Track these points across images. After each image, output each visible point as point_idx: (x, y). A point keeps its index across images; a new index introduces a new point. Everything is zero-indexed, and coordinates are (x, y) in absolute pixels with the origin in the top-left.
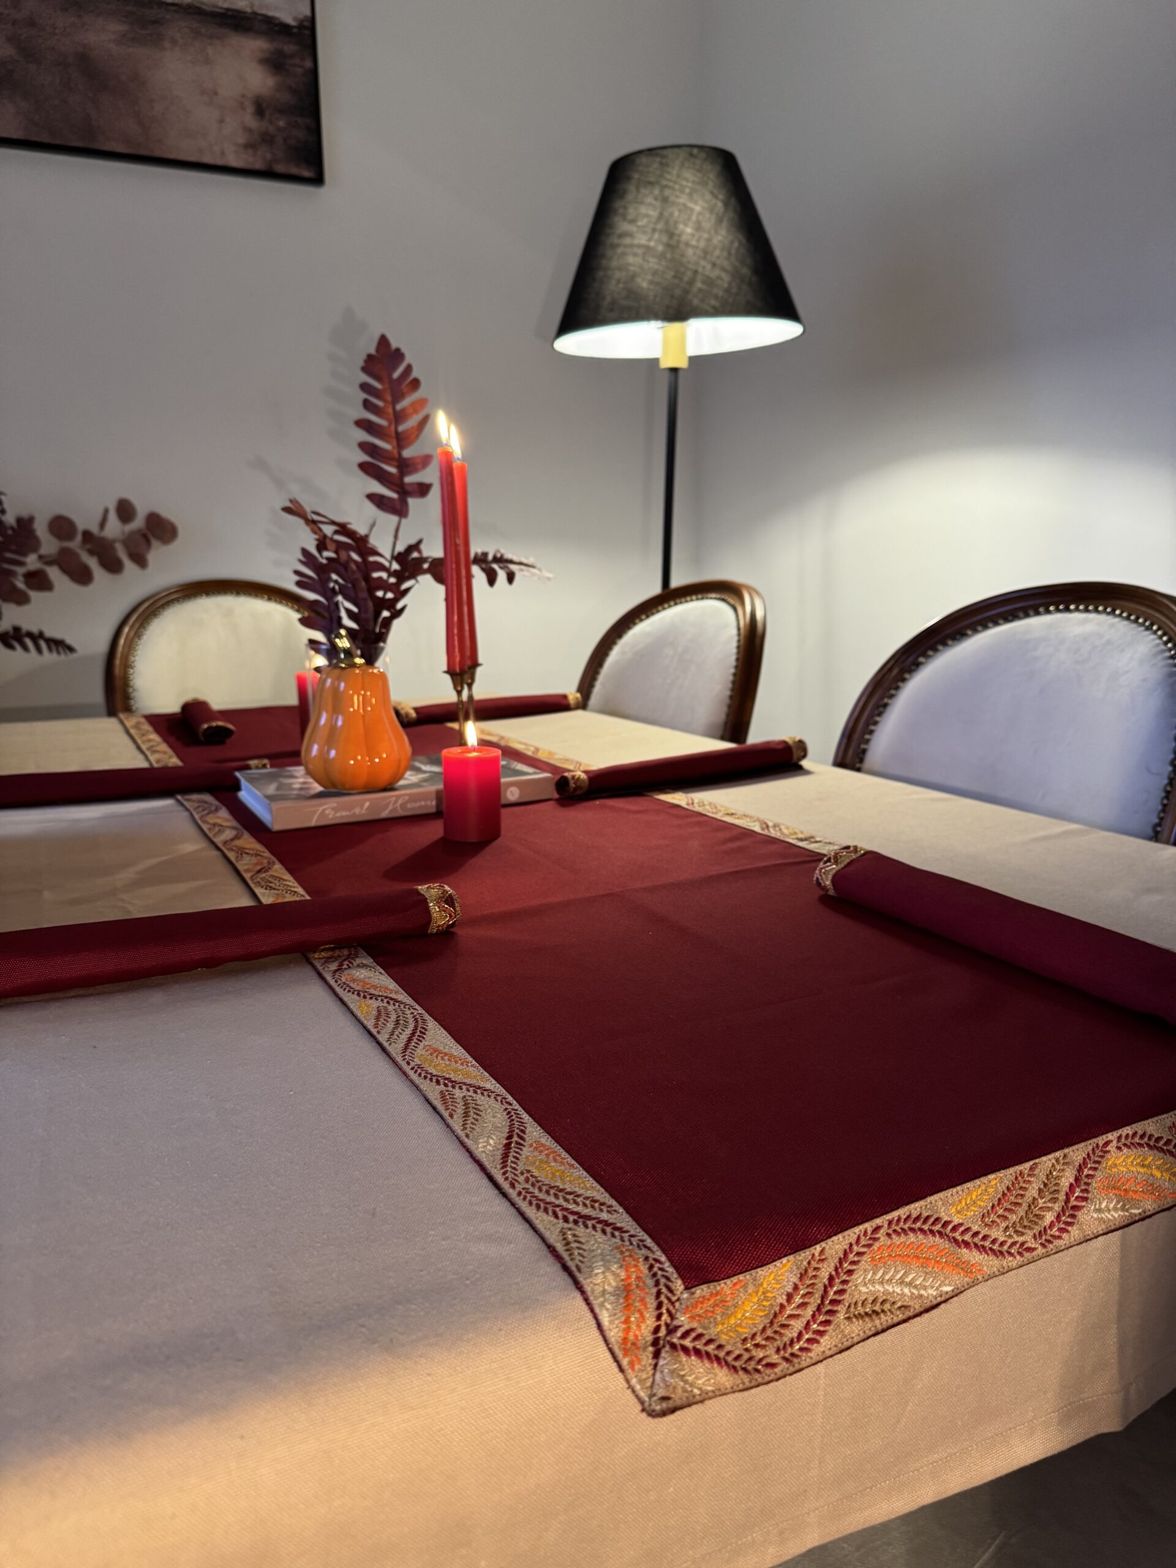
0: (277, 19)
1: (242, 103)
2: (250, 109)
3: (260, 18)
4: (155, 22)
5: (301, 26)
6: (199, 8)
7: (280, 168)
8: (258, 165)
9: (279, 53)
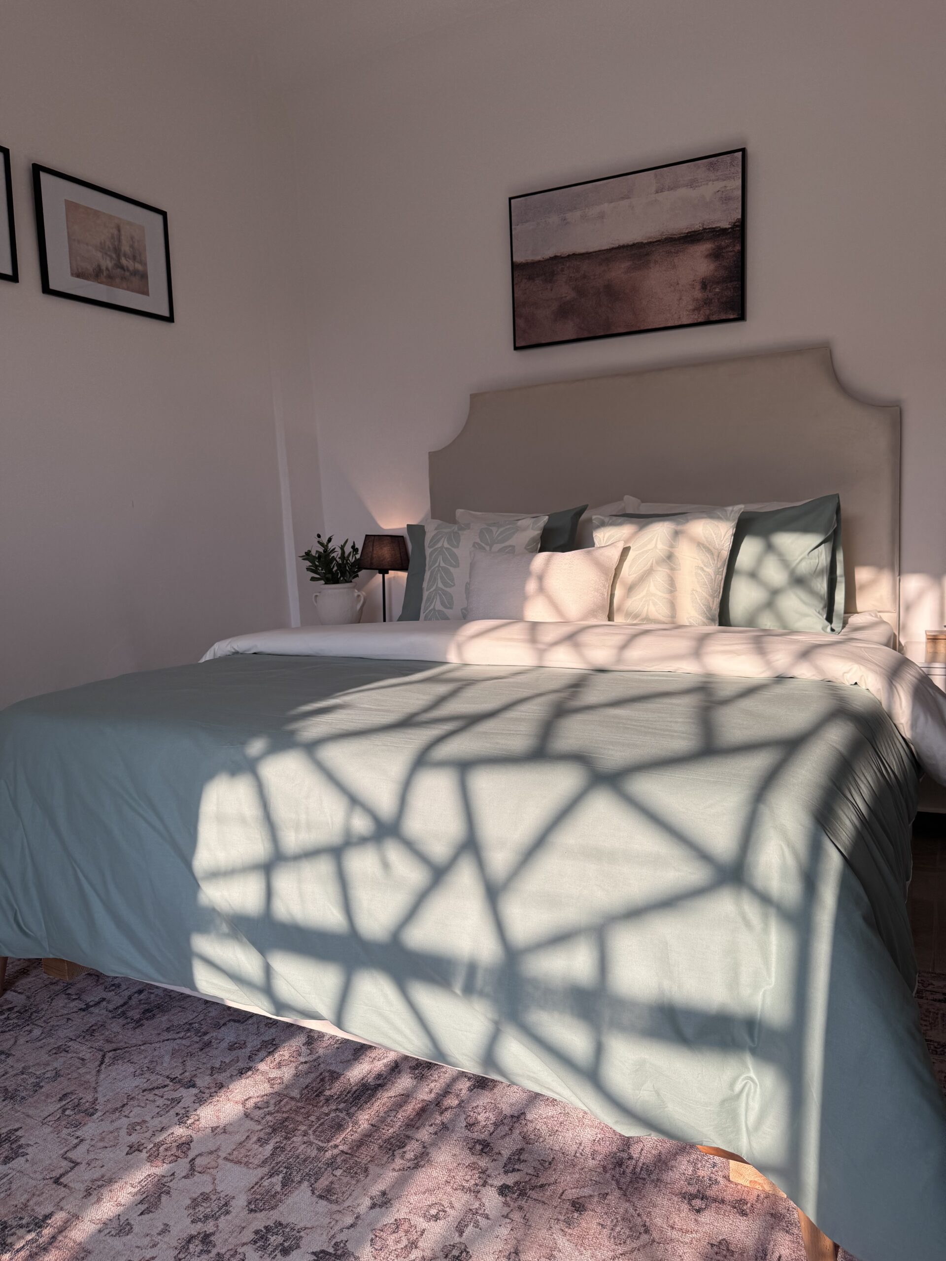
0: (719, 227)
1: (694, 285)
2: (698, 286)
3: (708, 230)
4: (646, 255)
5: (734, 226)
6: (672, 238)
7: (714, 318)
8: (700, 320)
9: (720, 248)
